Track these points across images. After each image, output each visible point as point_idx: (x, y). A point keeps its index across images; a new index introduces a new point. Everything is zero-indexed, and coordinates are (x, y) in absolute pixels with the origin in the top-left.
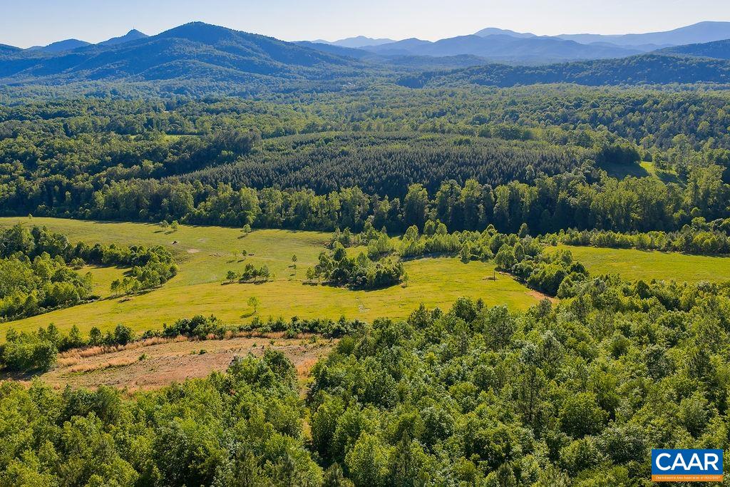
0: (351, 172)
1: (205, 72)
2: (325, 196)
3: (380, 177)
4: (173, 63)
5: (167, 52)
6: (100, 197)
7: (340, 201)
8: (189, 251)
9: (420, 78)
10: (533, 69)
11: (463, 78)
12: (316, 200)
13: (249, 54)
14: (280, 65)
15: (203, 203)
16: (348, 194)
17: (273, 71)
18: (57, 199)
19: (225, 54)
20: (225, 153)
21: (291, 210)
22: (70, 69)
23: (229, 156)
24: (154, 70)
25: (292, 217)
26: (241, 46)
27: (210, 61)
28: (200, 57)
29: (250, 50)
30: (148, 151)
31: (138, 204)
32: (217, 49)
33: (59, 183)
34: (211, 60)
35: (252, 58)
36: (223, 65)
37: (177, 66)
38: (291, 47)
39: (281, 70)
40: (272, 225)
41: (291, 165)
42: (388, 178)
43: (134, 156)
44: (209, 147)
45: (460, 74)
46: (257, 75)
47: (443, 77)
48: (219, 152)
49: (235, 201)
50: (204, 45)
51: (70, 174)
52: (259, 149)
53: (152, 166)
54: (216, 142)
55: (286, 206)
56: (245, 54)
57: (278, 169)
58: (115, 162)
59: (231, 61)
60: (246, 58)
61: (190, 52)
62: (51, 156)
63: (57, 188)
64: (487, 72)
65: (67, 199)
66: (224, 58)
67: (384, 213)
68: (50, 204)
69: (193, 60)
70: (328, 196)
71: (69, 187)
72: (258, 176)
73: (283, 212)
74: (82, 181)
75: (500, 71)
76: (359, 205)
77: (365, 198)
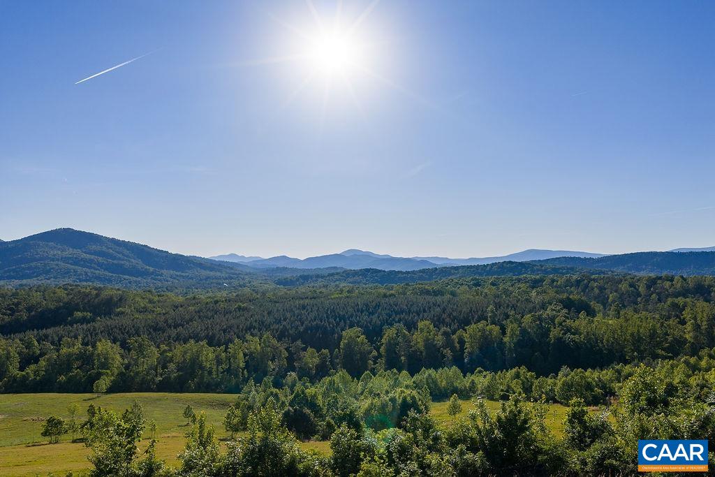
1: (68, 272)
2: (223, 347)
3: (297, 328)
4: (32, 264)
5: (28, 255)
7: (245, 355)
9: (297, 280)
10: (404, 273)
11: (340, 280)
12: (208, 355)
13: (120, 259)
14: (151, 269)
15: (33, 367)
16: (254, 344)
17: (144, 274)
19: (92, 257)
20: (79, 314)
21: (172, 366)
23: (84, 318)
24: (9, 271)
25: (174, 375)
26: (111, 251)
27: (75, 263)
28: (65, 260)
29: (120, 256)
32: (85, 253)
34: (76, 261)
35: (123, 262)
36: (90, 268)
37: (36, 267)
39: (152, 273)
40: (144, 387)
41: (170, 321)
42: (306, 329)
44: (58, 309)
45: (336, 276)
46: (125, 277)
47: (320, 280)
48: (71, 315)
49: (86, 359)
50: (71, 249)
52: (127, 310)
54: (67, 303)
55: (164, 363)
56: (115, 258)
57: (152, 326)
59: (99, 264)
60: (115, 262)
61: (54, 255)
64: (362, 275)
66: (91, 261)
67: (310, 369)
69: (55, 263)
70: (227, 348)
72: (123, 333)
73: (160, 371)
75: (374, 275)
76: (273, 360)
77: (282, 347)
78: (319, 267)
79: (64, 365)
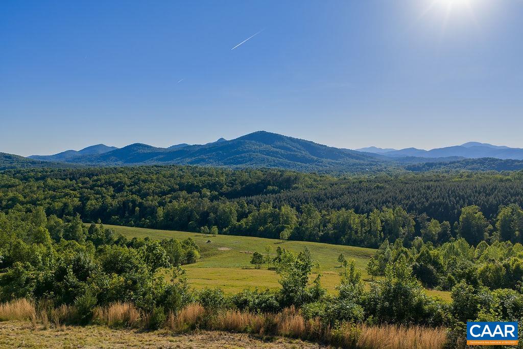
0: (391, 200)
1: (263, 160)
2: (365, 215)
3: (423, 204)
4: (243, 155)
5: (240, 149)
6: (161, 212)
7: (382, 221)
8: (220, 249)
9: (424, 167)
11: (460, 167)
12: (355, 219)
13: (295, 151)
14: (315, 158)
15: (245, 220)
16: (389, 214)
17: (311, 161)
18: (128, 213)
19: (278, 150)
20: (270, 188)
21: (330, 226)
22: (179, 158)
23: (273, 190)
24: (230, 159)
25: (331, 232)
26: (289, 146)
27: (268, 154)
28: (261, 152)
29: (295, 149)
30: (208, 184)
31: (190, 218)
32: (274, 147)
33: (134, 202)
35: (296, 153)
36: (276, 157)
37: (245, 157)
38: (324, 148)
39: (316, 161)
40: (312, 238)
41: (328, 195)
42: (431, 205)
43: (198, 186)
44: (258, 183)
45: (457, 164)
46: (298, 163)
47: (443, 166)
48: (266, 188)
49: (275, 217)
50: (265, 145)
51: (144, 196)
52: (300, 186)
53: (209, 194)
54: (263, 180)
55: (324, 223)
56: (291, 151)
57: (316, 197)
58: (181, 189)
59: (282, 155)
60: (292, 153)
61: (255, 149)
62: (135, 183)
63: (131, 204)
65: (136, 214)
66: (277, 153)
67: (434, 235)
68: (122, 216)
69: (256, 154)
70: (368, 215)
71: (141, 205)
72: (298, 202)
73: (322, 228)
74: (152, 201)
76: (403, 227)
77: (410, 218)
78: (442, 157)
79: (262, 220)
